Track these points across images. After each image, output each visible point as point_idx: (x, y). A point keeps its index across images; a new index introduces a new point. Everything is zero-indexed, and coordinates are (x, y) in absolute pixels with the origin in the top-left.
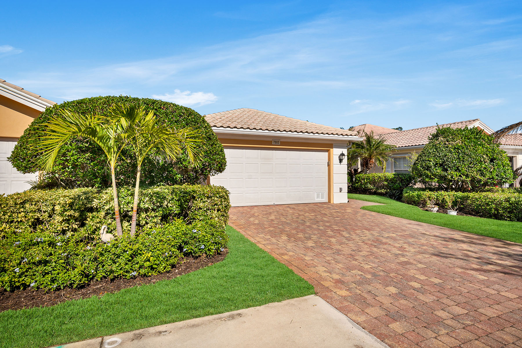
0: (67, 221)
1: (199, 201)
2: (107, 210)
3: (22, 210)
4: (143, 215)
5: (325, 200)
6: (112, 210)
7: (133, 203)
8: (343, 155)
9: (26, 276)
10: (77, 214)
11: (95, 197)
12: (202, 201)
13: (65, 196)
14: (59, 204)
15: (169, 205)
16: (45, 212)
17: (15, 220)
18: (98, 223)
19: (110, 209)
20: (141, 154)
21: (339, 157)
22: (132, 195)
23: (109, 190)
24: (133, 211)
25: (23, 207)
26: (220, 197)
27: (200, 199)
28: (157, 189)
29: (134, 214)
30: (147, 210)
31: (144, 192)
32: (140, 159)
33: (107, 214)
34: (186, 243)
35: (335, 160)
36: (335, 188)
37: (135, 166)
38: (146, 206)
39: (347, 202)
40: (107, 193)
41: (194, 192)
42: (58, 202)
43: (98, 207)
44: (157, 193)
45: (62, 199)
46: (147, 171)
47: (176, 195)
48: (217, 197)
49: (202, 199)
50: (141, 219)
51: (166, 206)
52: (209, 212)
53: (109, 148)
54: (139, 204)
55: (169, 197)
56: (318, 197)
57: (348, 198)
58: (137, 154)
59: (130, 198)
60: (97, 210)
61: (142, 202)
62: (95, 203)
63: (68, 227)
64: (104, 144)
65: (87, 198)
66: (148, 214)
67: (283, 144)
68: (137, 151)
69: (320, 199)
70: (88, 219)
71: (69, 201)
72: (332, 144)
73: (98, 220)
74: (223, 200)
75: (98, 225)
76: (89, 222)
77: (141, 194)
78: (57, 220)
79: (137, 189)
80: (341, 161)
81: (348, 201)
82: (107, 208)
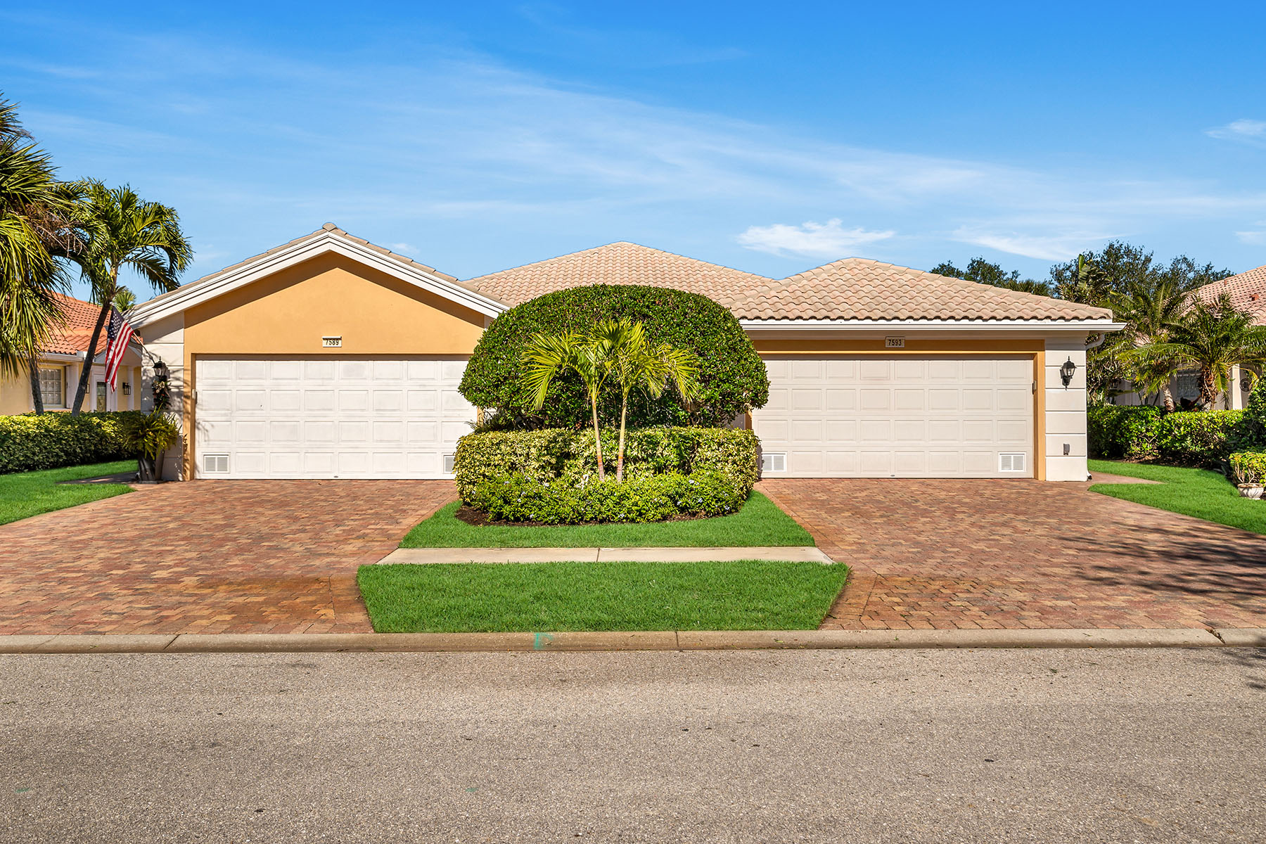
0: (543, 467)
1: (706, 450)
2: (586, 458)
3: (498, 451)
4: (631, 467)
5: (1026, 471)
6: (592, 458)
7: (617, 449)
8: (1069, 365)
9: (525, 508)
10: (553, 461)
11: (572, 440)
12: (710, 449)
13: (540, 437)
14: (535, 447)
15: (665, 453)
16: (520, 455)
17: (492, 463)
18: (576, 473)
19: (589, 456)
20: (627, 383)
21: (1062, 371)
22: (617, 438)
23: (588, 431)
24: (617, 460)
25: (498, 448)
26: (738, 444)
27: (707, 446)
28: (649, 432)
29: (619, 464)
30: (636, 460)
31: (631, 434)
32: (626, 390)
33: (586, 463)
34: (681, 496)
35: (1052, 377)
36: (1052, 445)
37: (619, 398)
38: (635, 453)
39: (1085, 479)
40: (585, 435)
41: (699, 435)
42: (533, 444)
43: (576, 452)
44: (649, 437)
45: (537, 440)
46: (635, 406)
47: (673, 439)
48: (733, 444)
49: (710, 446)
50: (628, 472)
51: (660, 455)
52: (719, 464)
53: (590, 377)
54: (625, 451)
55: (666, 442)
56: (1006, 464)
57: (1089, 469)
58: (622, 383)
59: (614, 442)
60: (574, 456)
61: (629, 448)
62: (573, 447)
63: (544, 475)
64: (584, 371)
65: (564, 441)
66: (638, 465)
67: (911, 344)
68: (621, 379)
69: (1012, 471)
70: (566, 468)
71: (545, 443)
72: (1043, 341)
73: (576, 470)
74: (741, 449)
75: (577, 476)
76: (567, 472)
77: (629, 438)
78: (533, 466)
79: (622, 431)
80: (1066, 380)
81: (1090, 478)
82: (586, 454)
